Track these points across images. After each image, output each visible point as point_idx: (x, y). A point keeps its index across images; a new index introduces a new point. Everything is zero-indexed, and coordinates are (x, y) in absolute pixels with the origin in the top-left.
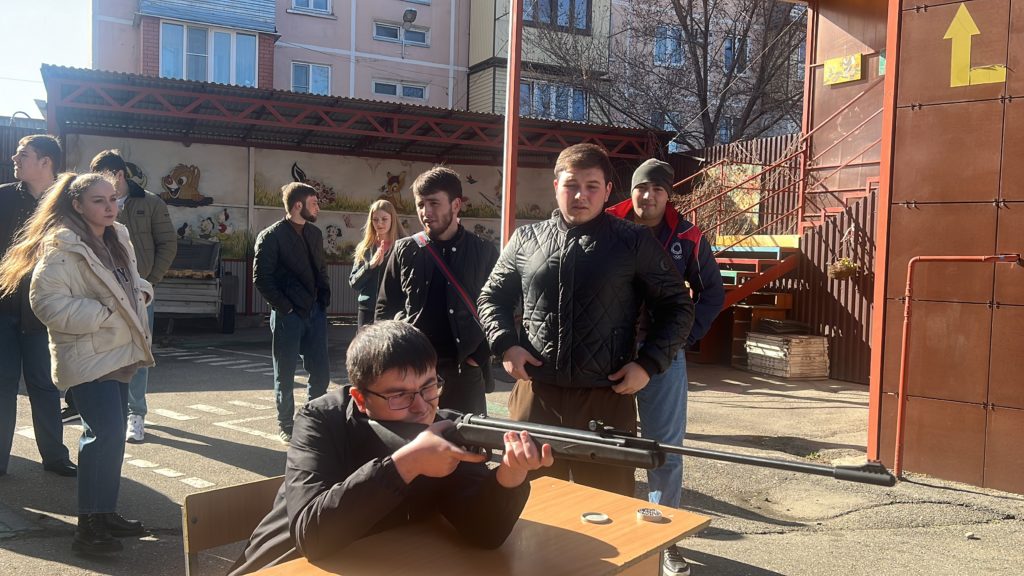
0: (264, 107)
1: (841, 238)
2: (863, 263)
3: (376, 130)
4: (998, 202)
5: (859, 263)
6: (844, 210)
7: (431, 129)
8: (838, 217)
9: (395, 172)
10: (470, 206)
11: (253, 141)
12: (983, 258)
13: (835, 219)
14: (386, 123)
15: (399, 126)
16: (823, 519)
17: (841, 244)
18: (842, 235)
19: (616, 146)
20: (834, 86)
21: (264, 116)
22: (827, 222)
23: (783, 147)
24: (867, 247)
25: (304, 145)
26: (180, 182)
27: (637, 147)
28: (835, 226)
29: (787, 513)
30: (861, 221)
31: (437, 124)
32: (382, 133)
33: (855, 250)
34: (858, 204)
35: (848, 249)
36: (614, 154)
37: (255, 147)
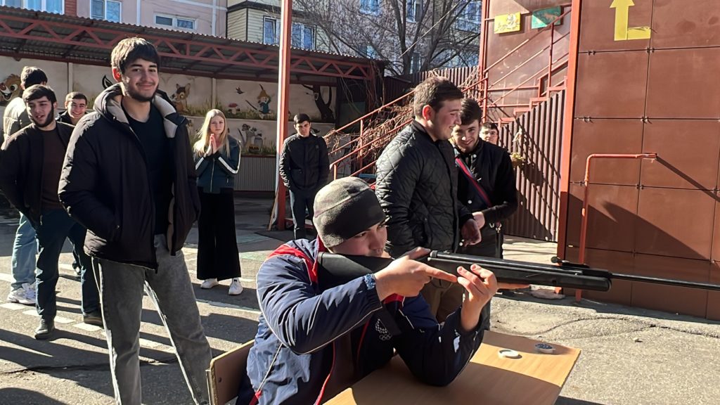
0: (85, 32)
1: (512, 139)
2: (527, 156)
3: (173, 52)
4: (644, 119)
5: (524, 156)
6: (514, 120)
7: (214, 52)
8: (510, 125)
9: (182, 85)
10: (239, 110)
11: (72, 58)
12: (636, 156)
13: (508, 126)
14: (180, 47)
15: (191, 51)
16: (540, 333)
17: (512, 143)
18: (513, 137)
19: (347, 70)
20: (501, 35)
21: (83, 39)
22: (503, 128)
23: (466, 75)
24: (530, 145)
26: (12, 88)
27: (363, 71)
28: (508, 131)
29: (515, 330)
30: (526, 127)
31: (219, 49)
32: (177, 55)
33: (522, 147)
34: (524, 116)
35: (517, 146)
36: (347, 75)
37: (73, 63)
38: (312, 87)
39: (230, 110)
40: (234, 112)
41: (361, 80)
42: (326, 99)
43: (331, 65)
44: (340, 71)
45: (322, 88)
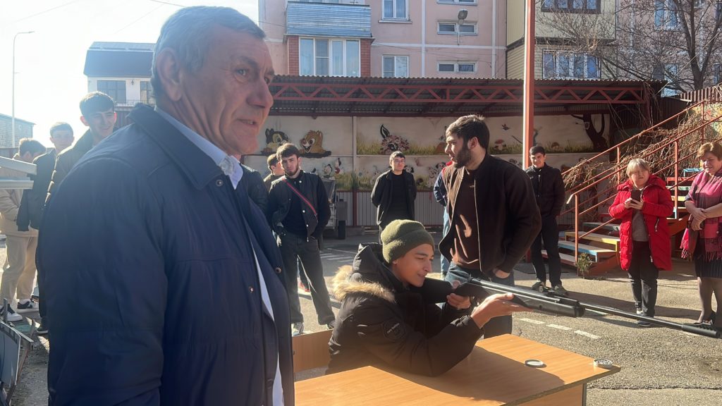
0: (360, 90)
7: (474, 94)
10: (505, 146)
11: (356, 112)
14: (442, 93)
15: (451, 94)
19: (617, 95)
21: (361, 95)
25: (388, 112)
26: (311, 142)
27: (635, 95)
31: (478, 90)
32: (439, 100)
36: (616, 101)
37: (357, 116)
38: (582, 116)
39: (497, 147)
40: (500, 148)
41: (632, 104)
42: (598, 127)
43: (598, 92)
44: (607, 97)
45: (593, 116)
